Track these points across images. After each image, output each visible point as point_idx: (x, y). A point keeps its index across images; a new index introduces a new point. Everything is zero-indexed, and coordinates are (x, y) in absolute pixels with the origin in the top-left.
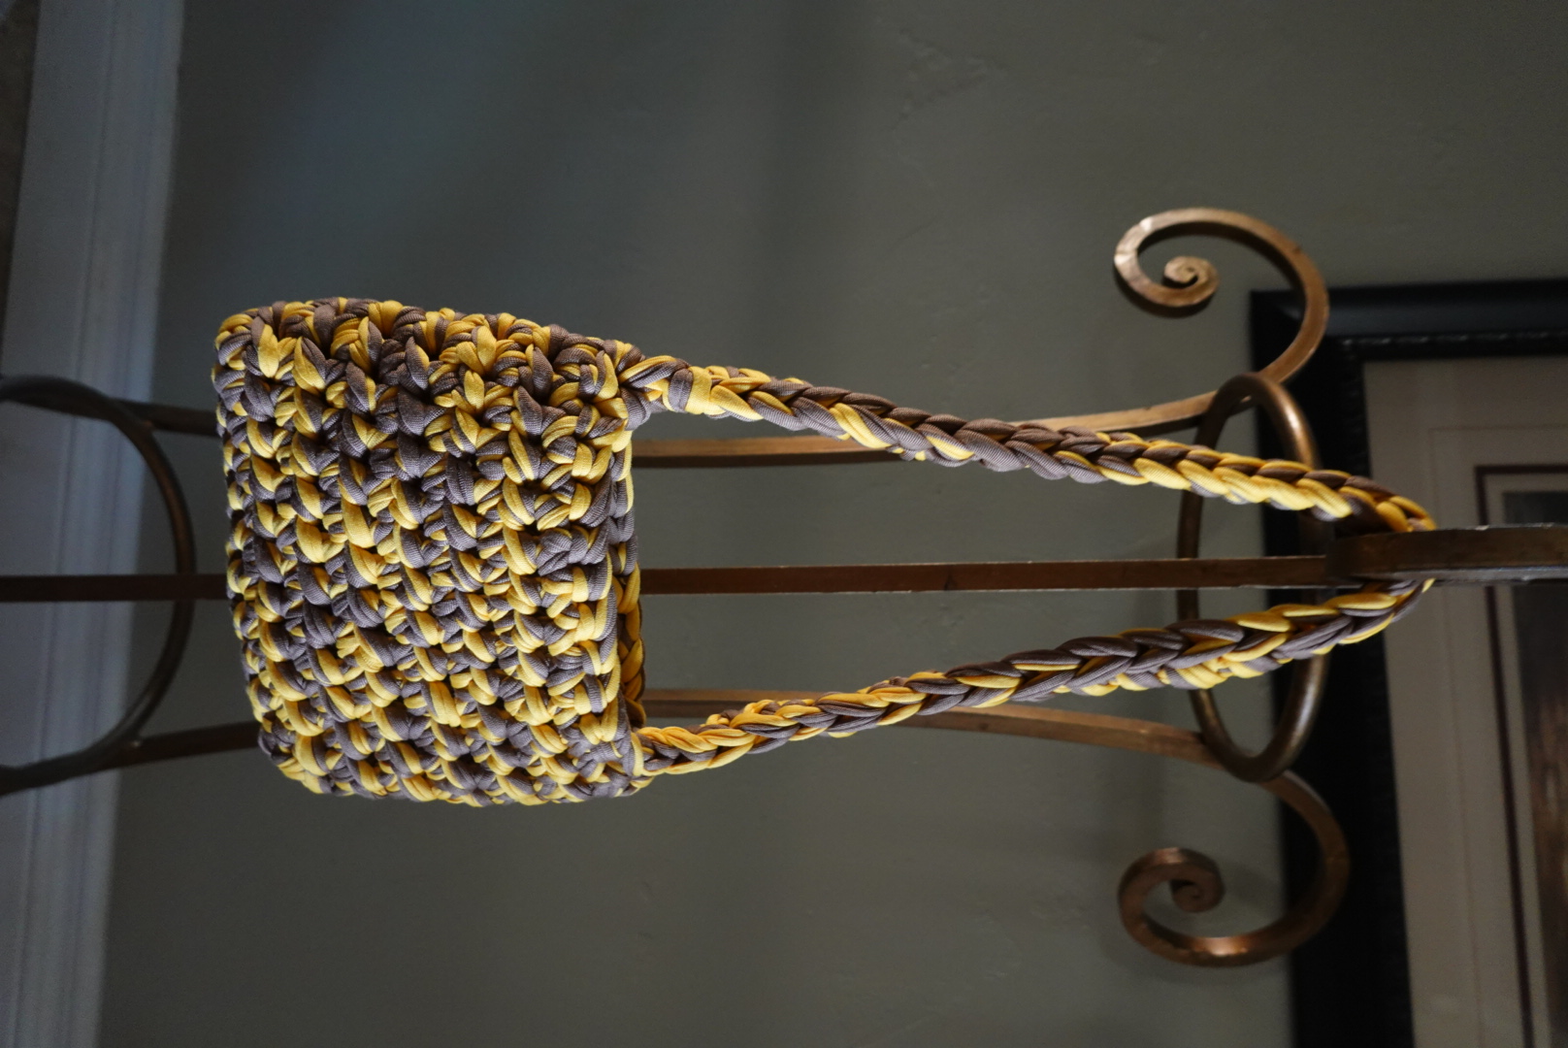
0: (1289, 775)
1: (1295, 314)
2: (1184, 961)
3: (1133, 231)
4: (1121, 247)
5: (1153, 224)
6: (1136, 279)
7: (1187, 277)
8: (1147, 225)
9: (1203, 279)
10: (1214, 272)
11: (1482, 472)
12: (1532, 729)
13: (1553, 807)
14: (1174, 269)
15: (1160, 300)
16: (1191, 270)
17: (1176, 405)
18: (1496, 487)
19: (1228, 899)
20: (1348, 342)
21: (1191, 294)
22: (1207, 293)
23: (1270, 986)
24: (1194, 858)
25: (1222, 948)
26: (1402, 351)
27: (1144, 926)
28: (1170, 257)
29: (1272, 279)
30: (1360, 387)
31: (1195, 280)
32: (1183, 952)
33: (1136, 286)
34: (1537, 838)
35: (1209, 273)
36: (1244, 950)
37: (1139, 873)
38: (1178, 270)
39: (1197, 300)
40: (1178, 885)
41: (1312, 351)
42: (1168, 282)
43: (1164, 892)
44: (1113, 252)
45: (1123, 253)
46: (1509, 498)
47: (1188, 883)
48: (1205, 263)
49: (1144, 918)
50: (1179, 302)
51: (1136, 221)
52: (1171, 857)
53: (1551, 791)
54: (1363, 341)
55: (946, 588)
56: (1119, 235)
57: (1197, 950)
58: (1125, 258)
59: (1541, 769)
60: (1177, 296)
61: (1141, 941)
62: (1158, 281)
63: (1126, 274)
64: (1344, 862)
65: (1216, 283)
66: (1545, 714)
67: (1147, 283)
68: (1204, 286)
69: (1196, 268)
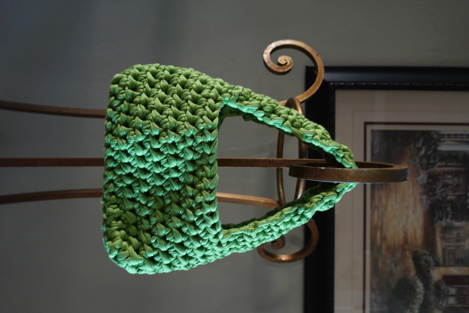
2: (275, 261)
3: (270, 46)
4: (265, 51)
5: (276, 44)
6: (269, 62)
7: (284, 62)
8: (273, 45)
9: (288, 63)
10: (292, 61)
11: (366, 124)
12: (373, 197)
13: (376, 218)
14: (282, 59)
15: (275, 70)
16: (285, 60)
18: (369, 128)
19: (287, 245)
20: (332, 83)
21: (285, 68)
22: (290, 68)
23: (299, 267)
25: (284, 258)
26: (347, 87)
27: (263, 253)
28: (280, 56)
29: (310, 64)
30: (334, 98)
31: (286, 63)
32: (274, 259)
33: (269, 65)
34: (371, 226)
35: (291, 61)
36: (291, 258)
39: (286, 70)
40: (273, 242)
41: (318, 88)
42: (279, 64)
44: (263, 54)
45: (266, 53)
46: (373, 131)
47: (275, 242)
48: (290, 58)
49: (264, 250)
50: (281, 71)
51: (271, 43)
53: (376, 214)
54: (336, 84)
56: (265, 47)
57: (278, 259)
58: (266, 56)
59: (373, 208)
60: (280, 68)
61: (263, 257)
62: (277, 63)
63: (266, 61)
64: (318, 235)
65: (292, 65)
66: (376, 193)
67: (272, 63)
68: (289, 66)
69: (287, 60)
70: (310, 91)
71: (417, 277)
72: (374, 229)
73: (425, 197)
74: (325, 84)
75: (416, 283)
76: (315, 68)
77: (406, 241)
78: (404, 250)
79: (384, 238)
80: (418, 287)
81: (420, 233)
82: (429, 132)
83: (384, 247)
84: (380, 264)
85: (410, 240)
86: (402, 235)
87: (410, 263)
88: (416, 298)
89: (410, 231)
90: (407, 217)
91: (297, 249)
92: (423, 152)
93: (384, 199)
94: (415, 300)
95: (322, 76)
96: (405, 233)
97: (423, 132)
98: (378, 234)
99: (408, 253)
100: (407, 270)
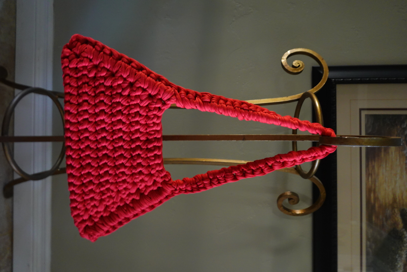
0: (314, 177)
1: (322, 72)
2: (290, 215)
3: (286, 53)
4: (283, 58)
5: (290, 52)
6: (286, 65)
7: (298, 65)
8: (289, 52)
9: (301, 66)
10: (304, 64)
11: (361, 110)
12: (367, 166)
13: (370, 183)
14: (295, 63)
15: (291, 71)
16: (298, 63)
17: (294, 96)
18: (364, 113)
19: (300, 202)
20: (333, 80)
21: (298, 70)
22: (302, 69)
23: (308, 220)
24: (294, 194)
25: (298, 212)
26: (345, 82)
27: (282, 208)
28: (294, 60)
29: (317, 65)
30: (335, 90)
31: (299, 66)
32: (290, 213)
33: (286, 67)
34: (366, 188)
35: (302, 65)
36: (303, 212)
37: (281, 196)
38: (296, 63)
39: (299, 71)
40: (290, 199)
41: (324, 84)
42: (293, 67)
43: (287, 200)
44: (281, 59)
45: (283, 59)
46: (367, 116)
47: (292, 199)
48: (302, 62)
49: (282, 206)
50: (296, 71)
51: (287, 51)
52: (288, 193)
53: (370, 179)
55: (243, 140)
56: (282, 55)
57: (293, 212)
58: (284, 60)
59: (369, 175)
60: (295, 70)
61: (282, 211)
62: (291, 66)
63: (284, 64)
64: (325, 194)
65: (304, 67)
66: (370, 163)
67: (288, 66)
68: (301, 67)
69: (300, 63)
70: (319, 86)
71: (404, 229)
72: (370, 191)
74: (329, 80)
75: (403, 234)
76: (321, 67)
77: (394, 200)
78: (393, 208)
79: (376, 199)
80: (406, 237)
81: (406, 195)
83: (377, 205)
84: (374, 218)
85: (398, 200)
86: (391, 197)
87: (398, 218)
88: (404, 246)
89: (398, 193)
90: (396, 182)
91: (307, 206)
93: (376, 168)
94: (403, 248)
95: (326, 74)
96: (394, 195)
98: (372, 195)
99: (396, 210)
100: (396, 223)
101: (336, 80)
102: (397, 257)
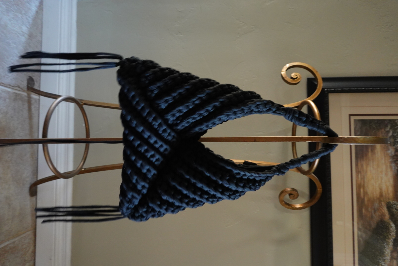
0: (312, 174)
1: (316, 83)
2: (290, 209)
3: (285, 66)
5: (289, 65)
6: (286, 77)
7: (295, 77)
8: (288, 65)
9: (298, 78)
10: (301, 76)
11: (350, 115)
12: (357, 165)
13: (360, 179)
14: (293, 75)
15: (290, 82)
16: (296, 75)
17: (293, 104)
18: (353, 118)
19: (299, 197)
20: (326, 89)
21: (296, 81)
22: (299, 80)
23: (306, 213)
24: (294, 189)
25: (298, 206)
26: (336, 91)
28: (292, 73)
29: (311, 76)
30: (328, 99)
31: (297, 78)
32: (291, 207)
33: (286, 79)
34: (356, 184)
36: (302, 207)
37: (282, 192)
38: (294, 75)
39: (297, 82)
40: (290, 195)
41: (319, 93)
42: (292, 78)
43: (287, 196)
44: (281, 71)
45: (283, 71)
46: (355, 120)
47: (292, 194)
48: (299, 74)
49: (283, 201)
50: (294, 82)
52: (289, 189)
53: (359, 176)
56: (282, 68)
57: (293, 207)
58: (283, 73)
59: (358, 172)
61: (283, 205)
62: (290, 78)
63: (284, 76)
64: (321, 190)
65: (301, 78)
66: (359, 162)
67: (288, 78)
68: (299, 79)
69: (297, 75)
70: (315, 95)
71: (390, 220)
72: (359, 186)
73: (393, 165)
74: (323, 89)
75: (390, 224)
76: (315, 79)
77: (381, 195)
78: (380, 201)
79: (365, 193)
80: (392, 227)
81: (391, 189)
82: (394, 120)
83: (366, 199)
84: (364, 211)
85: (384, 194)
86: (378, 192)
87: (385, 210)
88: (390, 235)
89: (384, 188)
90: (382, 178)
91: (305, 201)
92: (390, 134)
93: (365, 167)
94: (390, 237)
95: (321, 85)
96: (381, 189)
97: (390, 120)
98: (362, 190)
99: (383, 204)
100: (383, 215)
101: (329, 89)
102: (385, 245)
